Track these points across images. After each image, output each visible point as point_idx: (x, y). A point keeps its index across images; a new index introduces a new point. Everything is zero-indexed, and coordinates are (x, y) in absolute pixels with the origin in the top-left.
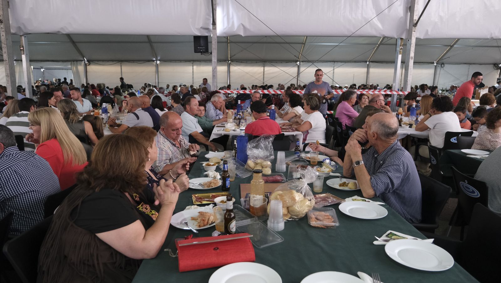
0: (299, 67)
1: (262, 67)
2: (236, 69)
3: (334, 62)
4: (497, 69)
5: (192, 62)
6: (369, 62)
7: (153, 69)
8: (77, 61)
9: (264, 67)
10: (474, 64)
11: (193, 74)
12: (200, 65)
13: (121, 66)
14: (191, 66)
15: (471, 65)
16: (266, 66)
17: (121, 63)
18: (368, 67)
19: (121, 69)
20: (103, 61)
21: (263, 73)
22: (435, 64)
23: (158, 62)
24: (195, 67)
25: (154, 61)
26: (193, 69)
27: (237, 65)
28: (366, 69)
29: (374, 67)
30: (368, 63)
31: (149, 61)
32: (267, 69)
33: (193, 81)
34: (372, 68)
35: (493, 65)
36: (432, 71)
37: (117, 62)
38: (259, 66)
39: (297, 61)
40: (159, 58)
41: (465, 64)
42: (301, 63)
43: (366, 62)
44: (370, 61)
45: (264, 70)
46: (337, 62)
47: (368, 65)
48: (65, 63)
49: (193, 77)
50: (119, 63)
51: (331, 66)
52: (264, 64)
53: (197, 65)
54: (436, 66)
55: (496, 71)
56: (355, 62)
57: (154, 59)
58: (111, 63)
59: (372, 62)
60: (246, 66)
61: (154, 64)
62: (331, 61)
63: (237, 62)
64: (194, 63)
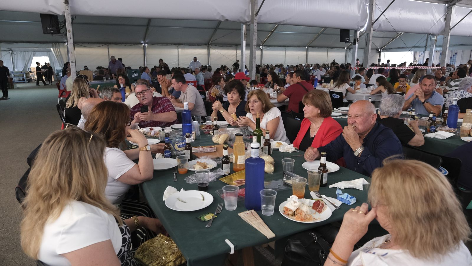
0: (262, 50)
2: (215, 52)
3: (285, 46)
4: (378, 52)
5: (177, 45)
7: (142, 51)
8: (59, 42)
9: (236, 50)
11: (178, 57)
12: (184, 48)
13: (108, 49)
14: (176, 49)
17: (108, 46)
18: (307, 51)
19: (109, 51)
20: (89, 43)
21: (236, 55)
22: (346, 49)
23: (146, 45)
24: (180, 50)
25: (141, 44)
26: (178, 51)
27: (215, 48)
28: (306, 52)
29: (311, 51)
30: (307, 47)
31: (137, 44)
33: (178, 63)
34: (310, 51)
35: (375, 50)
36: (343, 54)
37: (104, 44)
38: (233, 49)
39: (260, 46)
40: (147, 41)
42: (263, 47)
46: (288, 46)
47: (307, 49)
48: (44, 45)
49: (178, 59)
50: (106, 46)
51: (283, 50)
53: (182, 48)
54: (346, 50)
55: (378, 53)
57: (142, 42)
58: (98, 45)
59: (310, 47)
60: (222, 49)
61: (141, 47)
63: (215, 45)
64: (179, 46)
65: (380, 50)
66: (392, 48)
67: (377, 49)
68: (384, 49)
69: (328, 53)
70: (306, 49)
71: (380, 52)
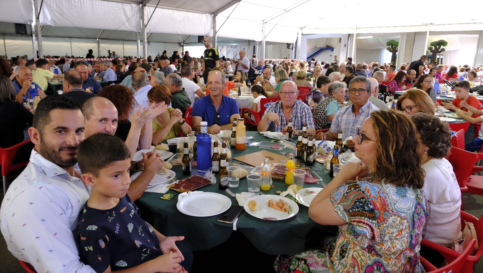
1: (2, 39)
3: (71, 37)
6: (98, 38)
9: (4, 40)
10: (168, 43)
15: (166, 44)
16: (6, 39)
21: (4, 45)
32: (7, 41)
34: (101, 43)
35: (178, 44)
41: (162, 42)
43: (96, 39)
44: (100, 38)
45: (4, 42)
46: (73, 38)
51: (68, 41)
52: (4, 37)
56: (88, 38)
59: (101, 39)
62: (68, 37)
65: (182, 44)
66: (191, 43)
67: (179, 44)
68: (185, 43)
69: (124, 46)
70: (97, 42)
71: (183, 46)
